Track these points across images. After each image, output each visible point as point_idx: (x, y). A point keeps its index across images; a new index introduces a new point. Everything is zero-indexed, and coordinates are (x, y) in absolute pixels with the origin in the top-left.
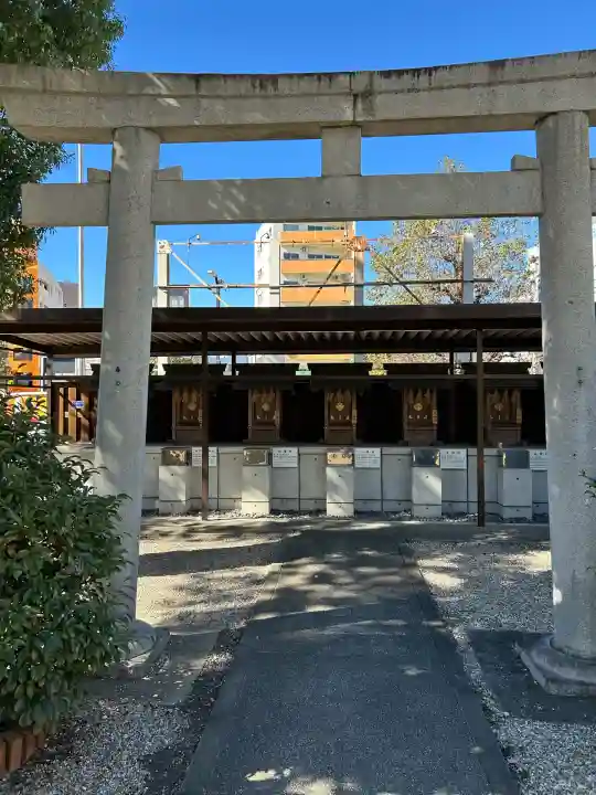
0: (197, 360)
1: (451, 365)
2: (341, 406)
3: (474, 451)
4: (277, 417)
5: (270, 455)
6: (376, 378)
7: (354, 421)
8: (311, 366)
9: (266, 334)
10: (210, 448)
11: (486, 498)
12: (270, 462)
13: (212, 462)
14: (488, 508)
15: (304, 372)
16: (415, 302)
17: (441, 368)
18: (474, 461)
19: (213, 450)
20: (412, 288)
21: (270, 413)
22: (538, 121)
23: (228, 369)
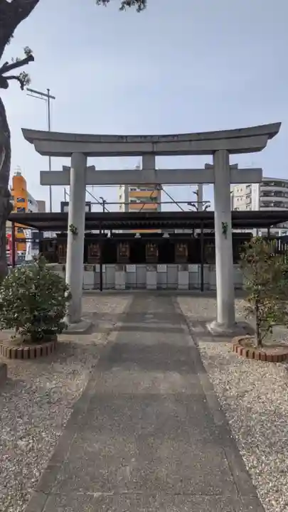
0: (97, 232)
1: (193, 234)
2: (152, 249)
3: (200, 265)
4: (128, 253)
5: (125, 267)
6: (166, 239)
7: (157, 255)
8: (141, 234)
9: (124, 222)
11: (204, 282)
12: (125, 270)
13: (104, 271)
14: (205, 286)
15: (138, 236)
16: (181, 211)
17: (189, 235)
18: (200, 269)
19: (104, 266)
20: (180, 204)
21: (125, 252)
22: (213, 152)
23: (109, 235)
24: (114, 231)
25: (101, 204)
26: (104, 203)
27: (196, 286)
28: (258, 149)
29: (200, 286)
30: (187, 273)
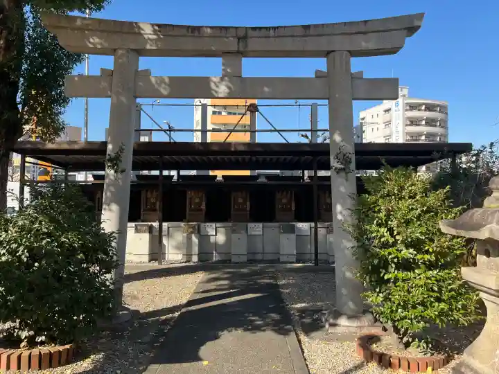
3: (313, 224)
4: (203, 207)
7: (248, 209)
10: (163, 223)
11: (319, 251)
12: (199, 232)
21: (200, 204)
22: (327, 54)
23: (175, 178)
25: (165, 131)
26: (171, 129)
27: (308, 257)
28: (393, 51)
29: (313, 256)
30: (293, 236)
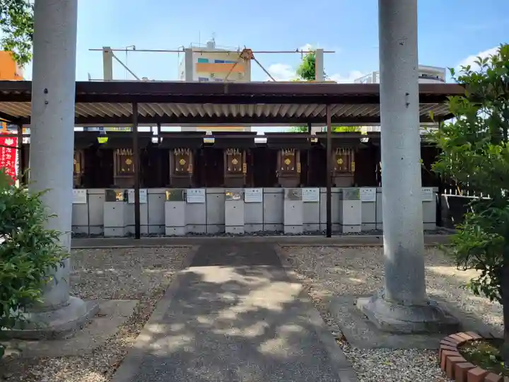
0: (128, 129)
1: (309, 133)
2: (235, 162)
4: (190, 170)
5: (185, 194)
7: (245, 171)
8: (214, 134)
10: (140, 190)
12: (185, 199)
14: (334, 227)
19: (143, 192)
21: (185, 166)
24: (164, 129)
27: (317, 228)
29: (325, 228)
30: (299, 203)
